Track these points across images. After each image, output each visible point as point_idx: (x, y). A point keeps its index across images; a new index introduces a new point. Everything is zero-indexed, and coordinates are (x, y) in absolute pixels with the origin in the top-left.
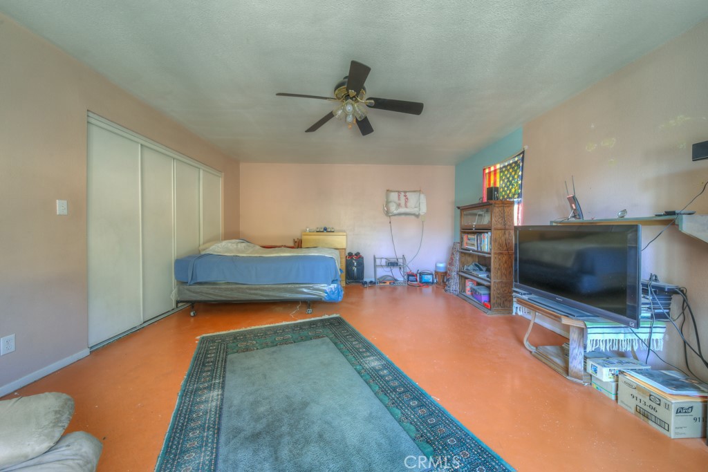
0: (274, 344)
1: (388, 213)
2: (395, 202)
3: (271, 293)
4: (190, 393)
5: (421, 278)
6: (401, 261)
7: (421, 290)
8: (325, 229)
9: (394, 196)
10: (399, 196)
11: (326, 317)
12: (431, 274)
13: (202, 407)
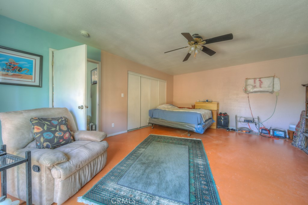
0: (168, 143)
1: (246, 91)
2: (252, 85)
3: (174, 125)
4: (139, 147)
5: (273, 133)
6: (256, 120)
7: (273, 140)
8: (207, 101)
9: (251, 82)
10: (255, 81)
11: (195, 139)
12: (285, 132)
13: (139, 151)
